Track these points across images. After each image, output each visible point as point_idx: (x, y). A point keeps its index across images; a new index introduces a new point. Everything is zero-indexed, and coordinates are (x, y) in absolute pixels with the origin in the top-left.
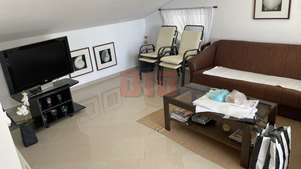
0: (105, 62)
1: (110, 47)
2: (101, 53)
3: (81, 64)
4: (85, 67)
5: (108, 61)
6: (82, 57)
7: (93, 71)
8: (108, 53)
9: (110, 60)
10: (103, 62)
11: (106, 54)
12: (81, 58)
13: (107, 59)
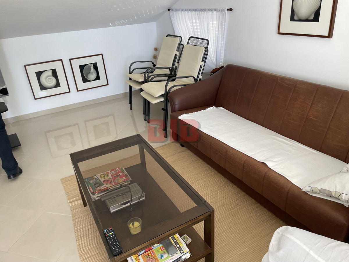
0: (90, 81)
1: (98, 60)
2: (82, 67)
3: (50, 81)
4: (58, 85)
5: (94, 79)
6: (52, 72)
7: (70, 92)
8: (94, 68)
9: (98, 78)
10: (85, 80)
11: (90, 70)
12: (50, 73)
13: (93, 76)
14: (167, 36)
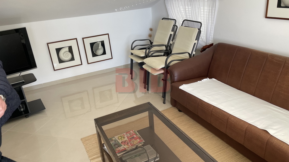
0: (98, 56)
1: (105, 39)
2: (92, 45)
3: (67, 56)
4: (73, 59)
5: (101, 54)
6: (69, 48)
7: (82, 64)
8: (101, 45)
9: (104, 53)
10: (94, 55)
11: (99, 46)
12: (67, 49)
13: (100, 51)
14: (162, 19)
